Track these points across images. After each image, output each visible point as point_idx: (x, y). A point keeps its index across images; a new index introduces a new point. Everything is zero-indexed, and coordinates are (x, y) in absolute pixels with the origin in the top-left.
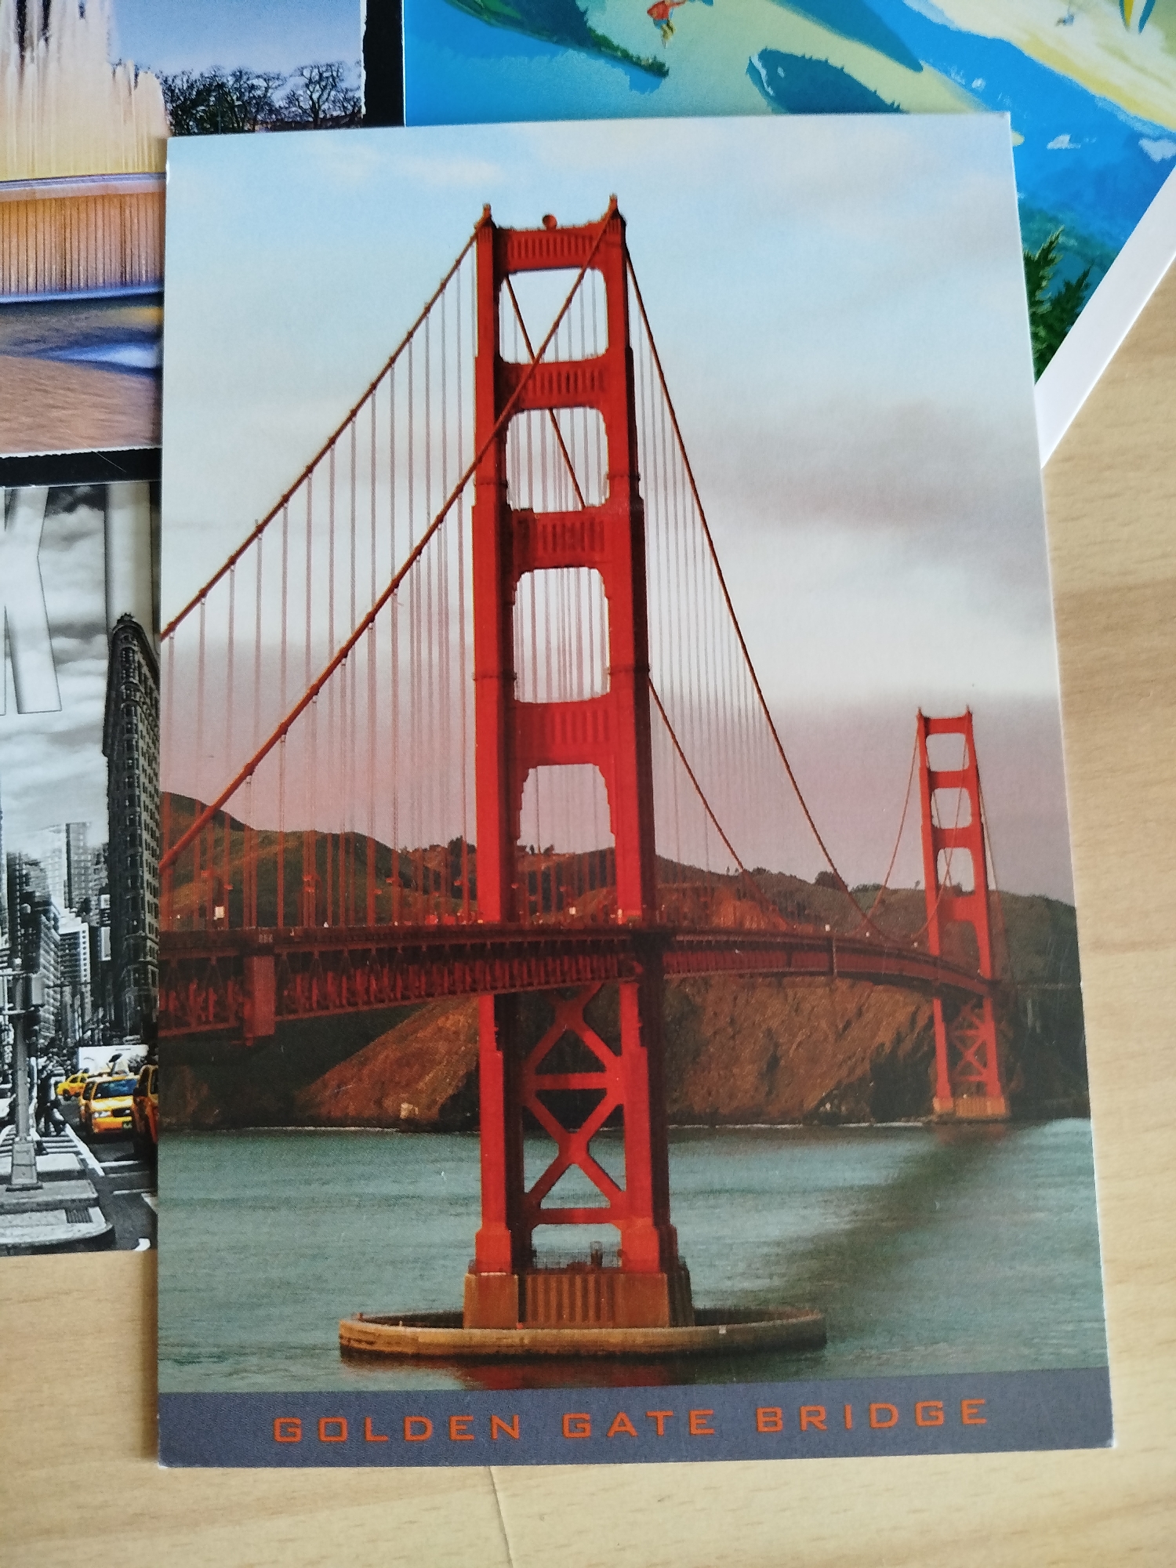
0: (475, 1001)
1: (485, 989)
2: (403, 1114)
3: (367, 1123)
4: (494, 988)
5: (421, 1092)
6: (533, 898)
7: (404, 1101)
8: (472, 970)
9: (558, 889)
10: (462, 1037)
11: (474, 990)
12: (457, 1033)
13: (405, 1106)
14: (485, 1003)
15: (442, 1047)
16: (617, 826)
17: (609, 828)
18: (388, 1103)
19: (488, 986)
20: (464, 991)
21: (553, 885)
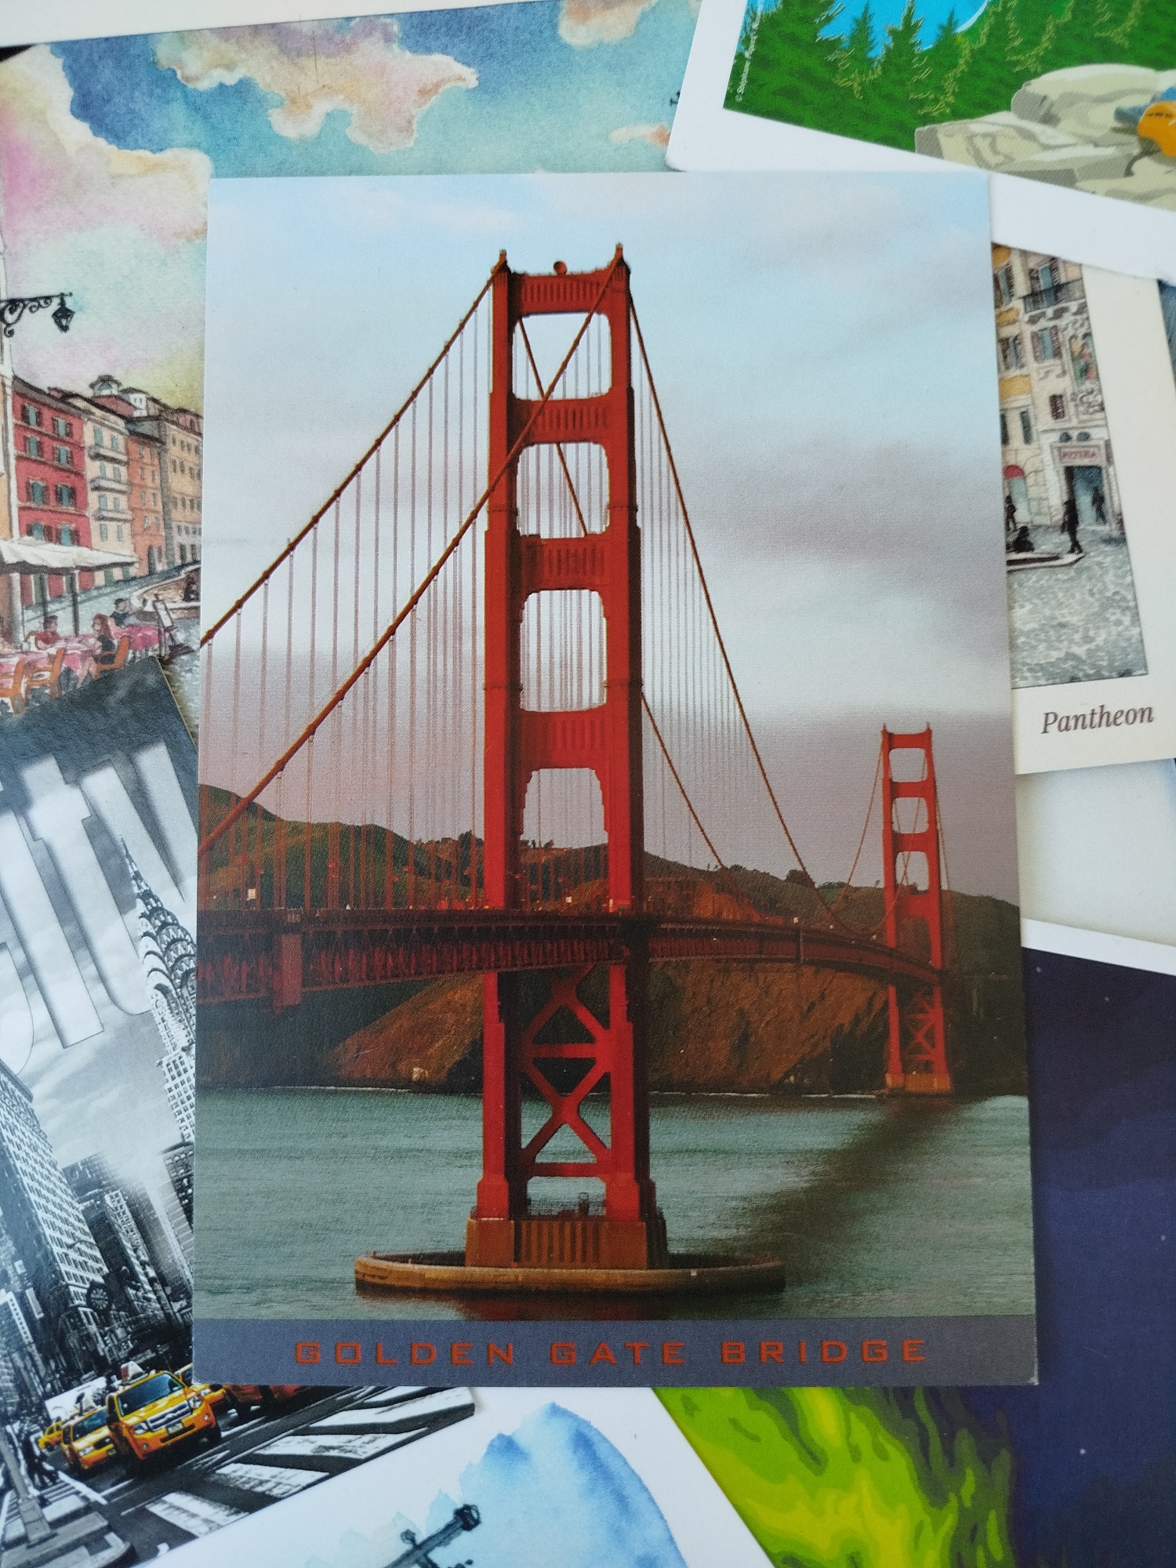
0: (480, 979)
1: (489, 967)
2: (415, 1076)
3: (384, 1084)
4: (497, 967)
5: (431, 1057)
6: (534, 887)
7: (416, 1066)
8: (479, 950)
9: (556, 879)
10: (469, 1009)
11: (481, 968)
12: (464, 1006)
13: (416, 1069)
14: (489, 980)
15: (450, 1018)
16: (610, 825)
17: (603, 826)
18: (402, 1067)
19: (492, 964)
20: (470, 969)
21: (552, 876)
